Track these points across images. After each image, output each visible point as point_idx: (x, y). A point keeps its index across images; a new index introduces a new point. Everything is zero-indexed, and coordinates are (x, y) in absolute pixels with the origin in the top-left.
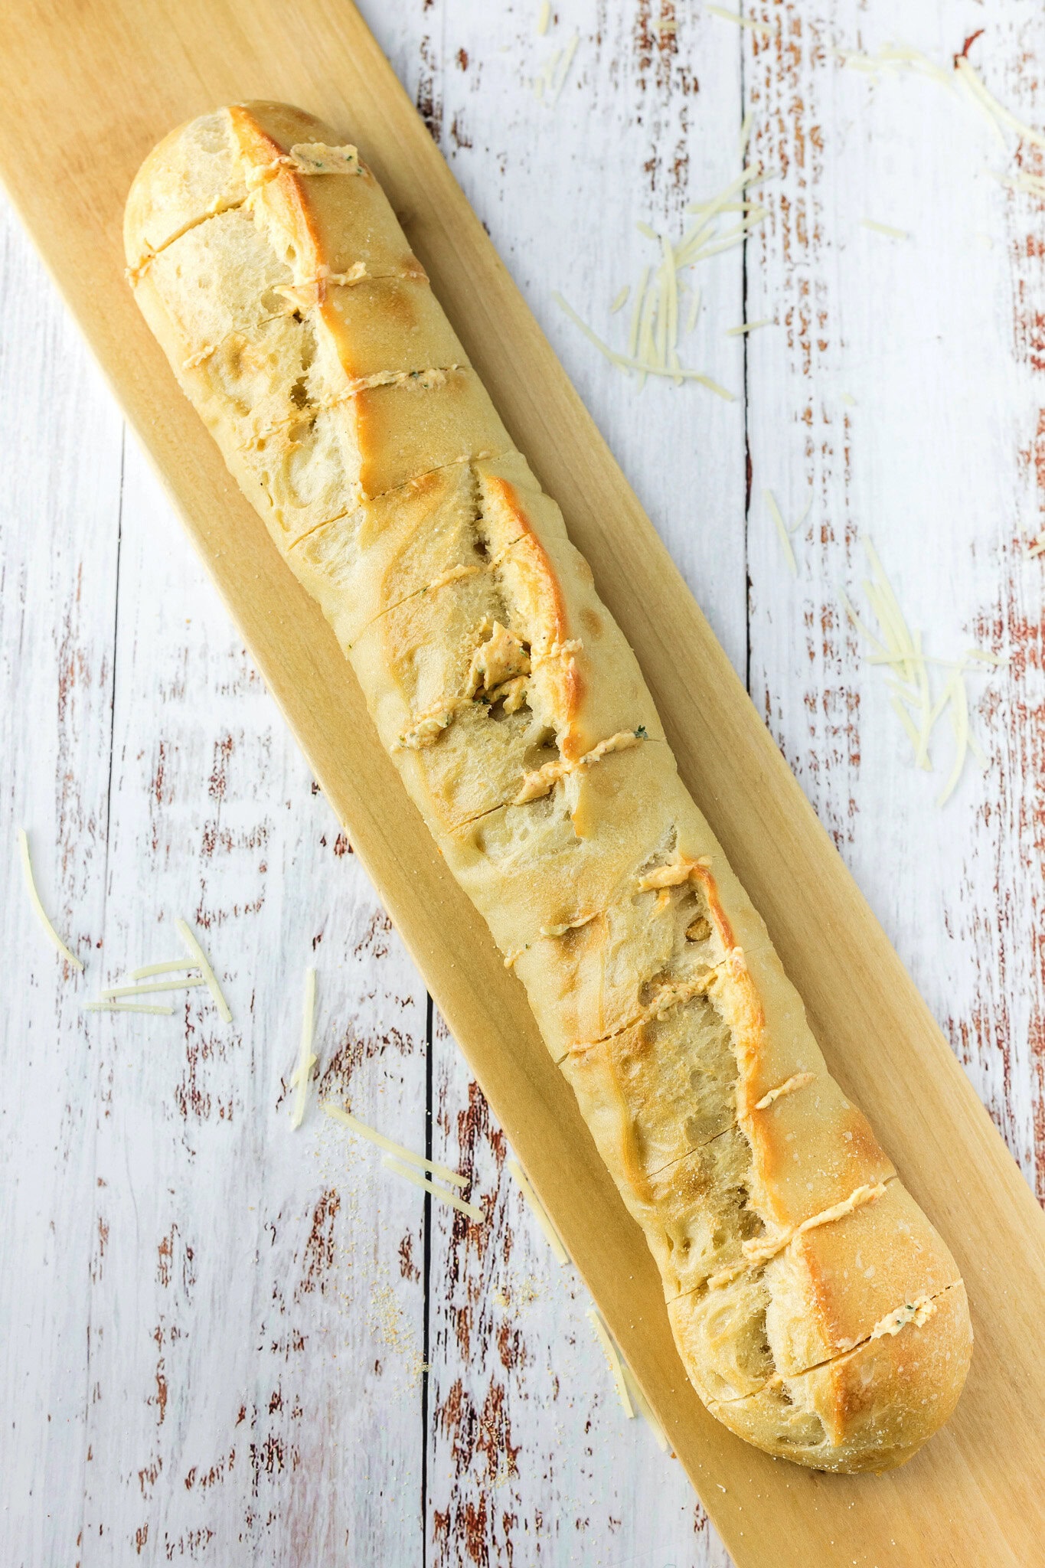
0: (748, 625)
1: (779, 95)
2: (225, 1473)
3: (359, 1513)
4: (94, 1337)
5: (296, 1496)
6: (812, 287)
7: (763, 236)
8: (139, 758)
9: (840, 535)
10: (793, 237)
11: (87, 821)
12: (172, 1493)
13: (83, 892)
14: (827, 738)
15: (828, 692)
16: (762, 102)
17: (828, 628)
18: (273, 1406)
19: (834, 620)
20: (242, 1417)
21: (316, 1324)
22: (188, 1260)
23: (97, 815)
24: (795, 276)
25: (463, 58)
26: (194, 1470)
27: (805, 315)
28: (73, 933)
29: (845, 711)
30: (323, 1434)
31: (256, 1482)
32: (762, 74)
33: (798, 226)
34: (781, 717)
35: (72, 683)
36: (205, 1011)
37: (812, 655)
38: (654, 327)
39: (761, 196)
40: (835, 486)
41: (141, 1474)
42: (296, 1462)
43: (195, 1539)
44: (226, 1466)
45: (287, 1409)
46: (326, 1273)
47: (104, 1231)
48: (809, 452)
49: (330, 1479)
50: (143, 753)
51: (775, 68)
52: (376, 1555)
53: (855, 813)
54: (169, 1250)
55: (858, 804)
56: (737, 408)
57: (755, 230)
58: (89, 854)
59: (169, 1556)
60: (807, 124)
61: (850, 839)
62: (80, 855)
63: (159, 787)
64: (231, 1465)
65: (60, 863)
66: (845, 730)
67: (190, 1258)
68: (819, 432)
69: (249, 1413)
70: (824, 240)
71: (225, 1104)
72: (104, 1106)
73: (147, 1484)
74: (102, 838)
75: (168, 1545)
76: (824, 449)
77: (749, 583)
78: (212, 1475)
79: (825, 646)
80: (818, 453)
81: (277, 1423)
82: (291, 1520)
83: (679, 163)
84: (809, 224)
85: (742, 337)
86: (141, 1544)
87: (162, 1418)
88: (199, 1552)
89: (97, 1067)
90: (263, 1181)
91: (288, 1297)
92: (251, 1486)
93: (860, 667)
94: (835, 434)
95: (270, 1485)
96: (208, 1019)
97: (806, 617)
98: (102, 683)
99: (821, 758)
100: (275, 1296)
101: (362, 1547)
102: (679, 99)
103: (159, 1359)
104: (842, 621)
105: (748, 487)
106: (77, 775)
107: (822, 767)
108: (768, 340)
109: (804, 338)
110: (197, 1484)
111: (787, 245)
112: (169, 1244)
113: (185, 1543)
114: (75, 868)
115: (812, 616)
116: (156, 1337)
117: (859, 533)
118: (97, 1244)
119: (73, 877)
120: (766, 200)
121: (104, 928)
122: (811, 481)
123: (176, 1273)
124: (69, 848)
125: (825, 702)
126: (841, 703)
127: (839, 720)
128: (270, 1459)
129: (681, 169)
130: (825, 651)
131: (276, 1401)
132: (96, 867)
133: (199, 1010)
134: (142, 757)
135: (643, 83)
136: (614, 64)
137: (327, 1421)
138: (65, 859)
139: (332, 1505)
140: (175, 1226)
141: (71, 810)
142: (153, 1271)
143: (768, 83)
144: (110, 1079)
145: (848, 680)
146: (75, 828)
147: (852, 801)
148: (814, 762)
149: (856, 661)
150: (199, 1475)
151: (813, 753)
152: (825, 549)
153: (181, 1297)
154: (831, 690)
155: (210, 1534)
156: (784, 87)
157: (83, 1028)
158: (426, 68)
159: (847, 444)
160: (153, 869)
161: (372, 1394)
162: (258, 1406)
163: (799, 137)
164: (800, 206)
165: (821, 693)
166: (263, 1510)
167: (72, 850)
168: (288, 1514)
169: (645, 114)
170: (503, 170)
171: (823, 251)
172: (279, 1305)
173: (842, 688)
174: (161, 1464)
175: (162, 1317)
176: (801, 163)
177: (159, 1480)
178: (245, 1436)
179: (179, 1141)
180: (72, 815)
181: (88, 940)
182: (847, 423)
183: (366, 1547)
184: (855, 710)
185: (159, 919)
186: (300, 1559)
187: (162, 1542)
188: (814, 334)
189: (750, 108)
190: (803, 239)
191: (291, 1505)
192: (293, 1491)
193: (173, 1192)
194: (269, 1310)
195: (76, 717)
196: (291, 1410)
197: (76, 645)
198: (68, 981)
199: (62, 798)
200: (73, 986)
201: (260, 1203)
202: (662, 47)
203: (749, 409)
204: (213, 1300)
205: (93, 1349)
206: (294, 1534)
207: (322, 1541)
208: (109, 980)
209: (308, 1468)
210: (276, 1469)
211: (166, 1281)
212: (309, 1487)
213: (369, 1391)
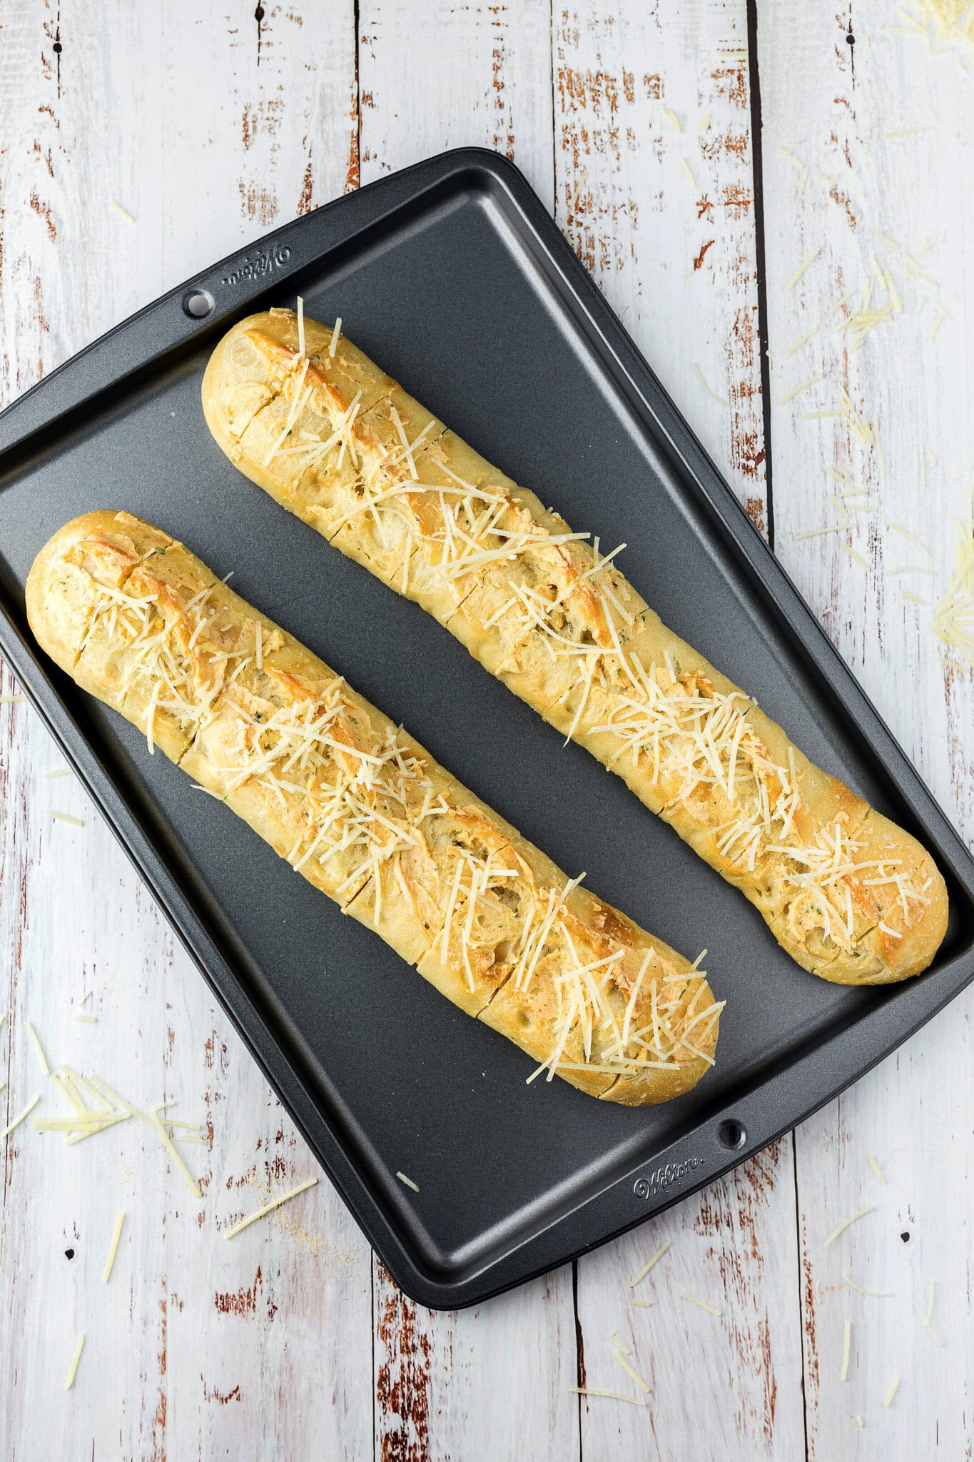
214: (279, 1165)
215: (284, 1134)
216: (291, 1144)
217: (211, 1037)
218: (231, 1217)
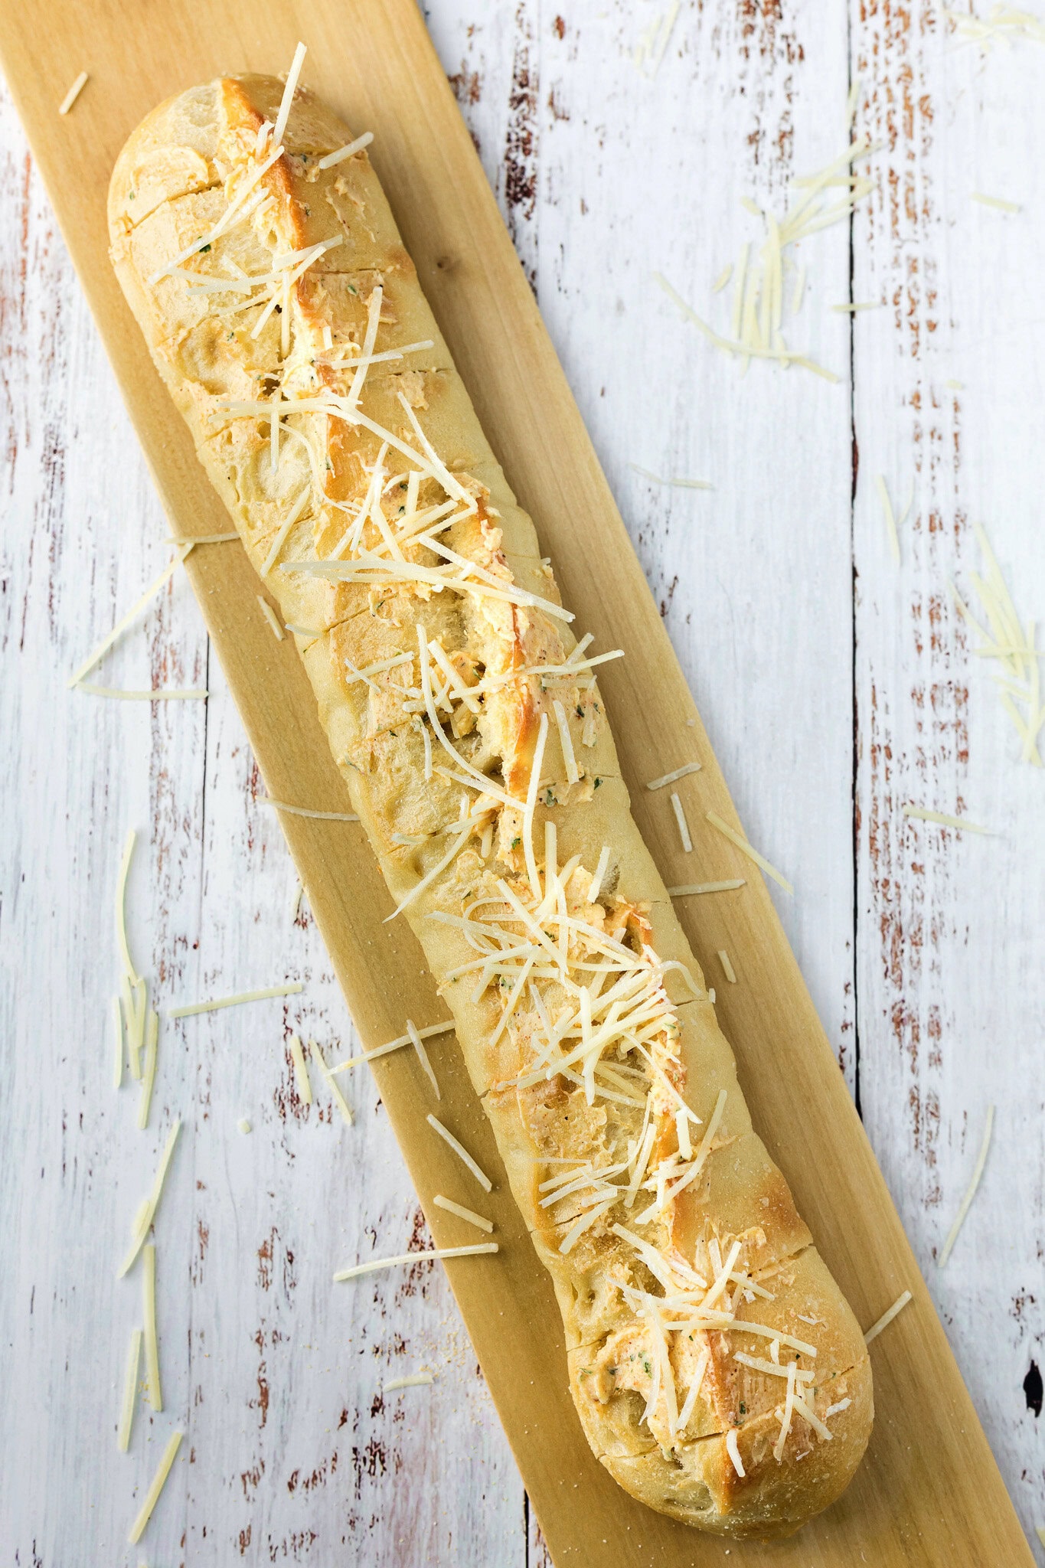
0: (854, 617)
1: (887, 63)
2: (328, 1476)
3: (462, 1516)
4: (196, 1340)
5: (399, 1499)
6: (920, 265)
7: (871, 212)
8: (233, 755)
9: (949, 523)
10: (902, 213)
11: (182, 820)
12: (275, 1496)
13: (178, 892)
14: (934, 733)
15: (935, 686)
16: (870, 71)
17: (936, 621)
18: (375, 1410)
19: (942, 613)
20: (344, 1420)
21: (417, 1329)
22: (288, 1264)
23: (192, 813)
24: (903, 255)
25: (560, 26)
26: (296, 1473)
27: (914, 295)
28: (169, 933)
29: (954, 706)
30: (425, 1437)
31: (358, 1485)
32: (870, 41)
33: (907, 201)
34: (887, 712)
35: (165, 679)
36: (303, 1013)
37: (919, 648)
38: (758, 307)
39: (868, 170)
40: (945, 474)
41: (243, 1477)
42: (399, 1465)
43: (298, 1541)
44: (329, 1469)
45: (389, 1412)
46: (427, 1278)
47: (204, 1234)
48: (917, 438)
49: (433, 1482)
50: (237, 750)
51: (884, 35)
52: (479, 1557)
53: (963, 812)
54: (269, 1253)
55: (967, 801)
56: (842, 390)
57: (862, 204)
58: (184, 854)
59: (273, 1558)
60: (916, 94)
61: (958, 837)
62: (175, 854)
63: (254, 785)
64: (333, 1468)
65: (155, 862)
66: (953, 725)
67: (291, 1261)
68: (927, 417)
69: (351, 1417)
70: (934, 216)
71: (324, 1107)
72: (202, 1109)
73: (250, 1487)
74: (197, 837)
75: (271, 1548)
76: (932, 434)
77: (855, 574)
78: (315, 1477)
79: (933, 639)
80: (926, 438)
81: (379, 1427)
82: (394, 1523)
83: (783, 136)
84: (918, 199)
85: (848, 316)
86: (244, 1545)
87: (265, 1421)
88: (302, 1554)
89: (194, 1069)
90: (363, 1184)
91: (390, 1301)
92: (353, 1489)
93: (969, 661)
94: (944, 419)
95: (372, 1488)
96: (307, 1021)
97: (914, 608)
98: (195, 679)
99: (929, 754)
100: (376, 1300)
101: (465, 1549)
102: (783, 67)
103: (259, 1364)
104: (951, 613)
105: (855, 474)
106: (171, 773)
107: (929, 763)
108: (875, 322)
109: (912, 319)
110: (300, 1484)
111: (895, 221)
112: (269, 1248)
113: (288, 1545)
114: (171, 868)
115: (919, 608)
116: (258, 1340)
117: (968, 522)
118: (197, 1250)
119: (168, 877)
120: (874, 173)
121: (200, 929)
122: (919, 467)
123: (276, 1277)
124: (164, 846)
125: (932, 697)
126: (949, 698)
127: (947, 715)
128: (373, 1462)
129: (786, 141)
130: (933, 644)
131: (378, 1404)
132: (191, 866)
133: (297, 1013)
134: (237, 755)
135: (746, 51)
136: (716, 31)
137: (429, 1425)
138: (160, 859)
139: (435, 1507)
140: (275, 1230)
141: (166, 809)
142: (253, 1274)
143: (876, 50)
144: (208, 1081)
145: (957, 675)
146: (169, 827)
147: (960, 799)
148: (922, 758)
149: (965, 655)
150: (302, 1478)
151: (920, 749)
152: (934, 538)
153: (282, 1301)
154: (939, 684)
155: (313, 1536)
156: (892, 54)
157: (180, 1029)
158: (522, 36)
159: (956, 429)
160: (249, 869)
161: (473, 1398)
162: (360, 1410)
163: (908, 107)
164: (909, 180)
165: (929, 688)
166: (366, 1512)
167: (167, 850)
168: (391, 1516)
169: (748, 84)
170: (601, 143)
171: (933, 227)
172: (380, 1309)
173: (950, 683)
174: (263, 1466)
175: (263, 1320)
176: (910, 135)
177: (264, 1481)
178: (347, 1439)
179: (278, 1144)
180: (167, 814)
181: (185, 941)
182: (957, 407)
183: (469, 1550)
184: (964, 704)
185: (256, 920)
186: (403, 1562)
187: (265, 1544)
188: (923, 314)
189: (857, 77)
190: (912, 215)
191: (394, 1507)
192: (396, 1494)
193: (272, 1196)
194: (369, 1313)
195: (170, 713)
196: (393, 1413)
197: (169, 639)
198: (165, 983)
199: (156, 796)
200: (170, 986)
201: (360, 1207)
202: (765, 13)
203: (856, 393)
204: (314, 1304)
205: (194, 1352)
206: (397, 1537)
207: (425, 1542)
208: (206, 981)
209: (411, 1471)
210: (378, 1472)
211: (266, 1285)
212: (411, 1491)
213: (470, 1395)
214: (377, 1452)
215: (386, 1402)
216: (397, 1418)
217: (268, 1238)
218: (294, 1538)
